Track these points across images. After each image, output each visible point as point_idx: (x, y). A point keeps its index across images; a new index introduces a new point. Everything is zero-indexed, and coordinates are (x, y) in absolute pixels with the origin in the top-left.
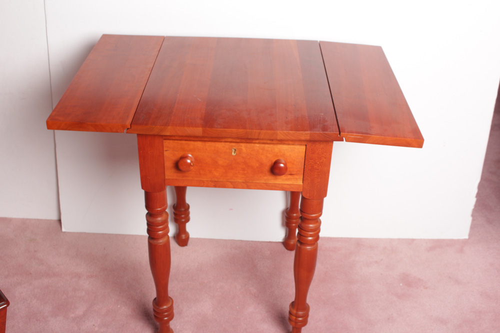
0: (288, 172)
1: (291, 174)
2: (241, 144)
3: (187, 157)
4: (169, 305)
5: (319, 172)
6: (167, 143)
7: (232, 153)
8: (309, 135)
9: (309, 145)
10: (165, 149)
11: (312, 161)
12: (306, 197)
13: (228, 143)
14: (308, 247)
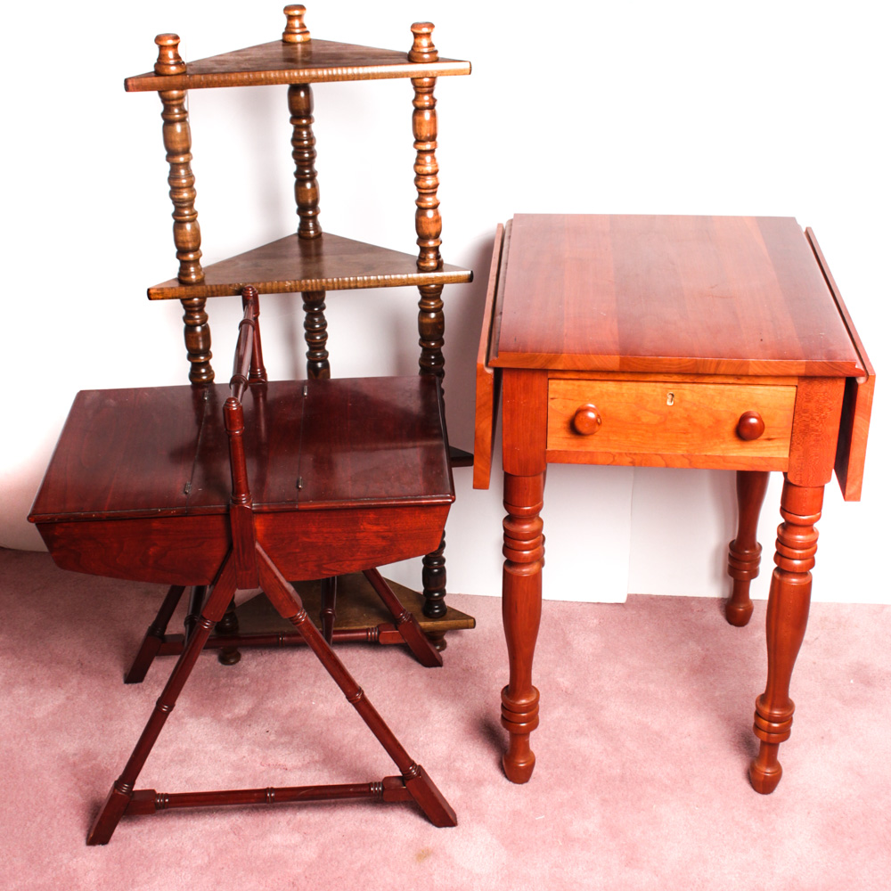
0: (764, 436)
1: (769, 439)
2: (684, 385)
3: (587, 410)
4: (533, 699)
5: (819, 435)
6: (555, 386)
7: (666, 402)
8: (804, 367)
9: (804, 384)
10: (551, 396)
11: (807, 415)
12: (792, 481)
13: (661, 384)
14: (794, 580)
